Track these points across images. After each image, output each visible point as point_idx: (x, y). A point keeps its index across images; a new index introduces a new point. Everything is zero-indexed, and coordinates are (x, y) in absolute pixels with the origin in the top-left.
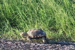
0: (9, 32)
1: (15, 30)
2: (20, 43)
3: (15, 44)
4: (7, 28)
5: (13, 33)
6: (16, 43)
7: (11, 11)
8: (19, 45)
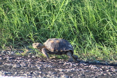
0: (92, 51)
1: (102, 47)
2: (110, 68)
3: (101, 69)
4: (89, 43)
5: (98, 52)
6: (103, 67)
7: (96, 18)
8: (107, 71)
